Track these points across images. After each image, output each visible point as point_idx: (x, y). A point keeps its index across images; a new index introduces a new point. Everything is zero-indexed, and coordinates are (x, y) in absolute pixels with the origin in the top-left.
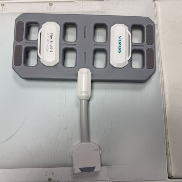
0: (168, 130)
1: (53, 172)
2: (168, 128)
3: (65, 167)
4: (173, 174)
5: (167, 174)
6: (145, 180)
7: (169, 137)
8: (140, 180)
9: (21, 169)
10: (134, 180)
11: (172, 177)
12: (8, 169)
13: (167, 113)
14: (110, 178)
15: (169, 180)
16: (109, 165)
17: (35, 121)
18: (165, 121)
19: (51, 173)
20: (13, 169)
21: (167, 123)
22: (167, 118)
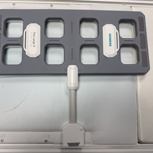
0: (139, 106)
1: (49, 135)
2: (139, 104)
3: (58, 131)
4: (142, 139)
5: (137, 140)
6: (120, 144)
7: (140, 111)
8: (116, 144)
9: (24, 132)
10: (112, 144)
11: (141, 142)
12: (14, 132)
13: (138, 93)
14: (93, 142)
15: (139, 144)
16: (92, 131)
17: (36, 95)
18: (137, 98)
19: (47, 136)
20: (17, 132)
21: (139, 100)
22: (138, 96)
